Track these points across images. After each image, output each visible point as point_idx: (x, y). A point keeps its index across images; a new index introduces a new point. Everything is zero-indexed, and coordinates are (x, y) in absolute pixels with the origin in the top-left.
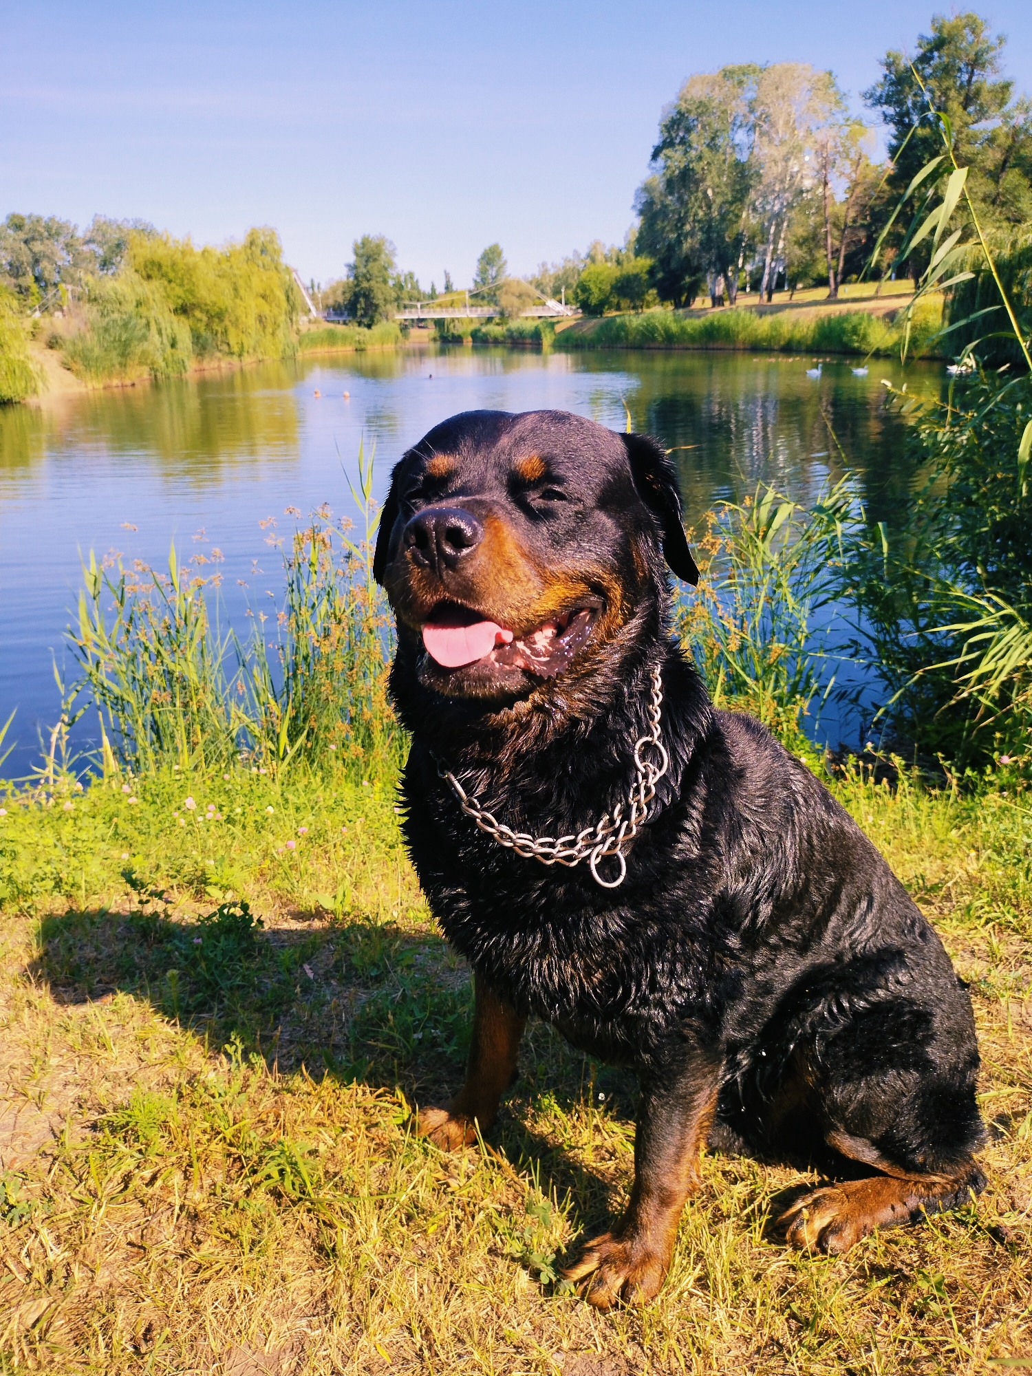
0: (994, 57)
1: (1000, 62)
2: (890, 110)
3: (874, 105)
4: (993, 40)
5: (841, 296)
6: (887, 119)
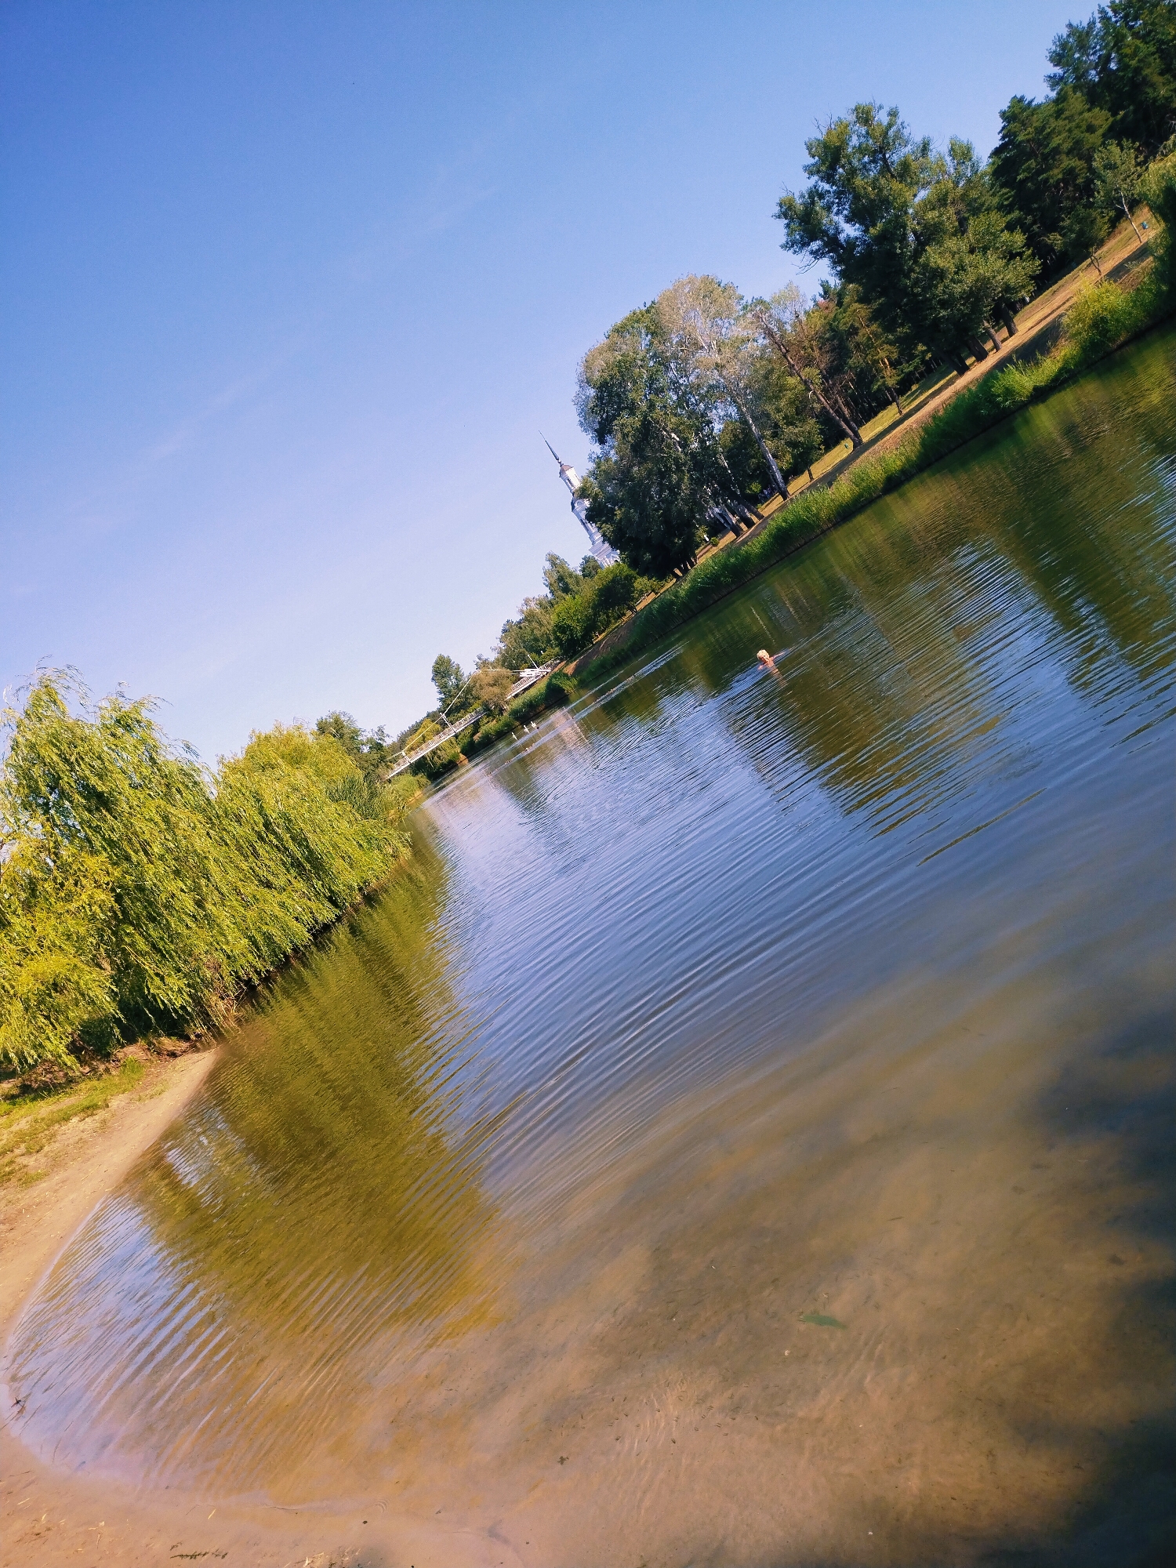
5: (865, 440)
6: (817, 254)
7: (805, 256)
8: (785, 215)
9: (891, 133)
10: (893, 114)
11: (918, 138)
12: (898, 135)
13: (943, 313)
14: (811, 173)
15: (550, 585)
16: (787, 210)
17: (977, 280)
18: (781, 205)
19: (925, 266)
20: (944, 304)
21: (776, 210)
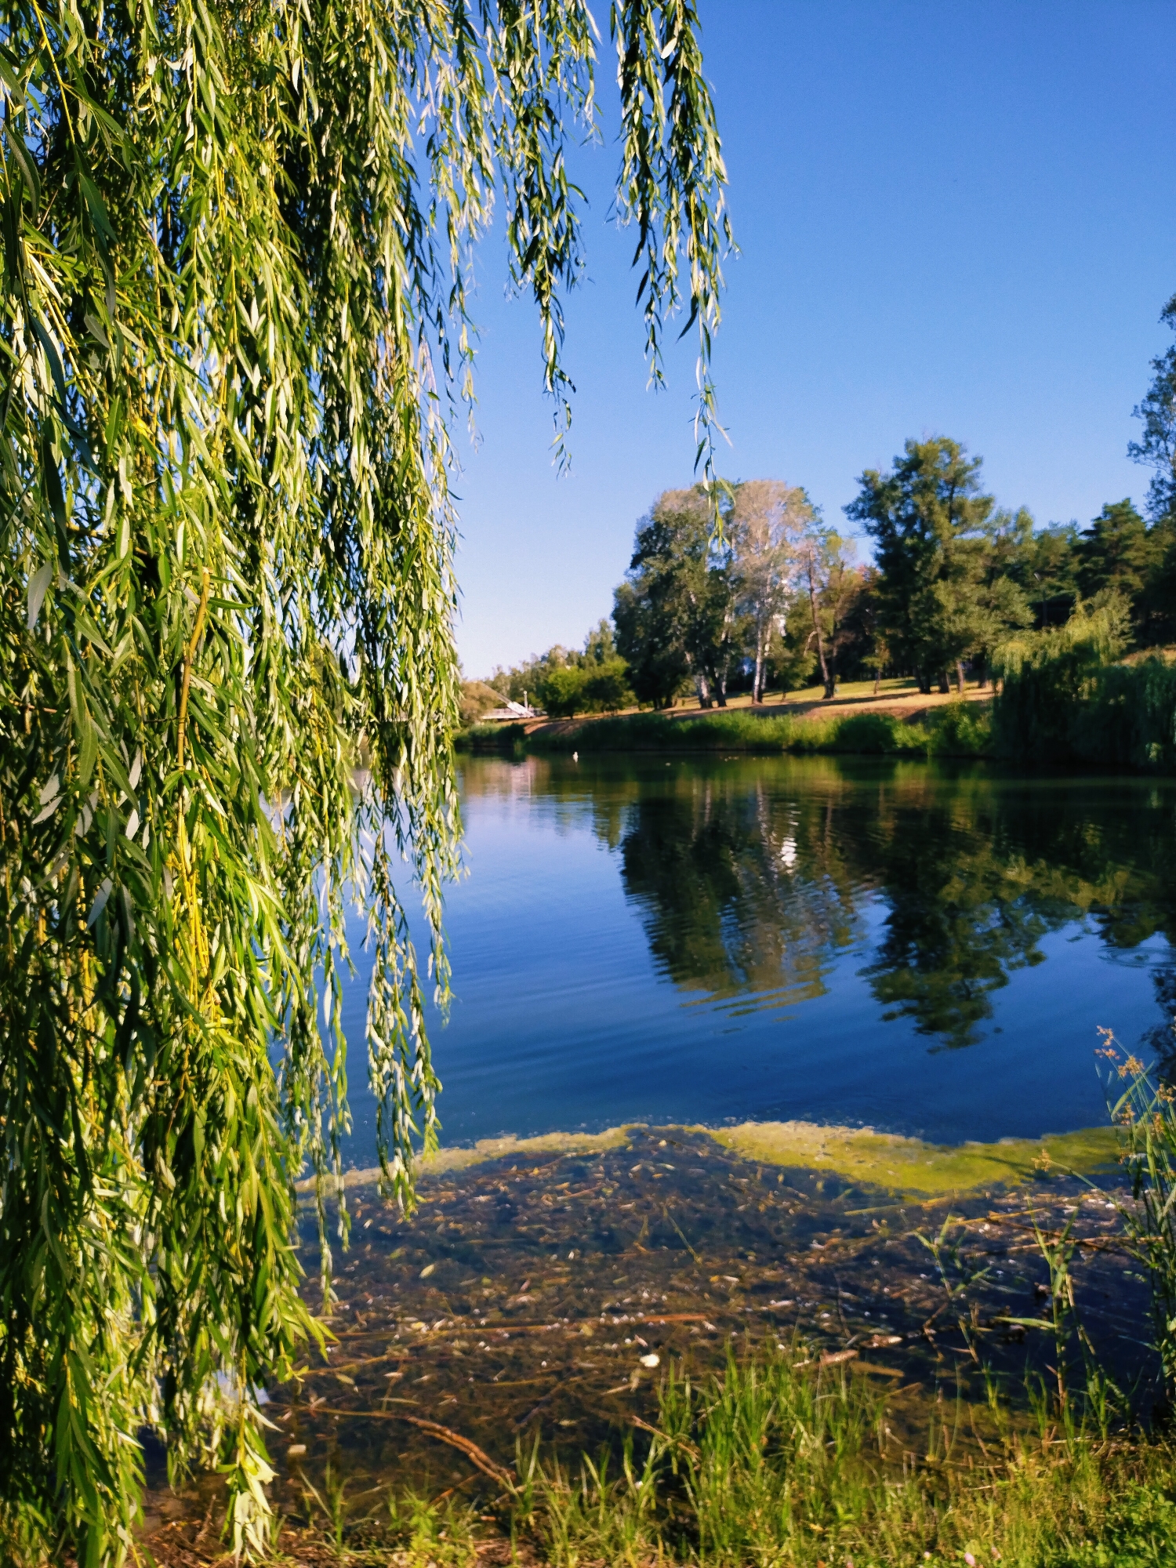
0: (973, 477)
1: (979, 481)
2: (874, 523)
3: (857, 518)
4: (969, 461)
5: (837, 696)
6: (870, 531)
7: (858, 526)
8: (866, 482)
9: (969, 474)
10: (978, 462)
11: (986, 491)
12: (970, 481)
13: (927, 638)
14: (897, 466)
15: (589, 646)
16: (867, 480)
17: (966, 630)
18: (865, 475)
19: (931, 594)
20: (932, 631)
21: (861, 476)
